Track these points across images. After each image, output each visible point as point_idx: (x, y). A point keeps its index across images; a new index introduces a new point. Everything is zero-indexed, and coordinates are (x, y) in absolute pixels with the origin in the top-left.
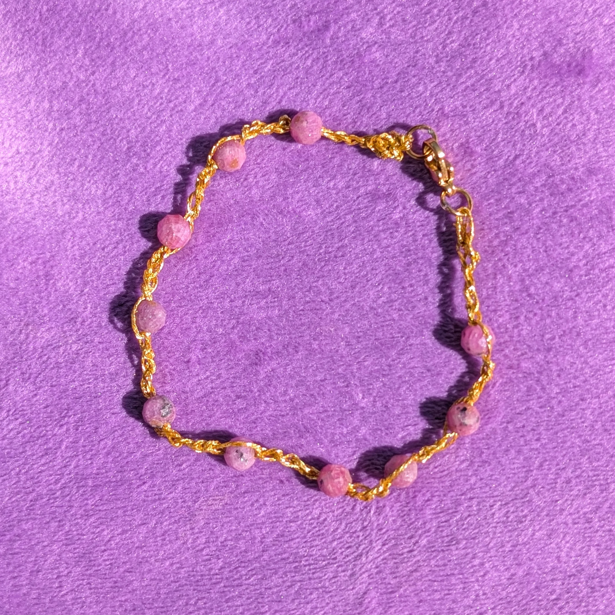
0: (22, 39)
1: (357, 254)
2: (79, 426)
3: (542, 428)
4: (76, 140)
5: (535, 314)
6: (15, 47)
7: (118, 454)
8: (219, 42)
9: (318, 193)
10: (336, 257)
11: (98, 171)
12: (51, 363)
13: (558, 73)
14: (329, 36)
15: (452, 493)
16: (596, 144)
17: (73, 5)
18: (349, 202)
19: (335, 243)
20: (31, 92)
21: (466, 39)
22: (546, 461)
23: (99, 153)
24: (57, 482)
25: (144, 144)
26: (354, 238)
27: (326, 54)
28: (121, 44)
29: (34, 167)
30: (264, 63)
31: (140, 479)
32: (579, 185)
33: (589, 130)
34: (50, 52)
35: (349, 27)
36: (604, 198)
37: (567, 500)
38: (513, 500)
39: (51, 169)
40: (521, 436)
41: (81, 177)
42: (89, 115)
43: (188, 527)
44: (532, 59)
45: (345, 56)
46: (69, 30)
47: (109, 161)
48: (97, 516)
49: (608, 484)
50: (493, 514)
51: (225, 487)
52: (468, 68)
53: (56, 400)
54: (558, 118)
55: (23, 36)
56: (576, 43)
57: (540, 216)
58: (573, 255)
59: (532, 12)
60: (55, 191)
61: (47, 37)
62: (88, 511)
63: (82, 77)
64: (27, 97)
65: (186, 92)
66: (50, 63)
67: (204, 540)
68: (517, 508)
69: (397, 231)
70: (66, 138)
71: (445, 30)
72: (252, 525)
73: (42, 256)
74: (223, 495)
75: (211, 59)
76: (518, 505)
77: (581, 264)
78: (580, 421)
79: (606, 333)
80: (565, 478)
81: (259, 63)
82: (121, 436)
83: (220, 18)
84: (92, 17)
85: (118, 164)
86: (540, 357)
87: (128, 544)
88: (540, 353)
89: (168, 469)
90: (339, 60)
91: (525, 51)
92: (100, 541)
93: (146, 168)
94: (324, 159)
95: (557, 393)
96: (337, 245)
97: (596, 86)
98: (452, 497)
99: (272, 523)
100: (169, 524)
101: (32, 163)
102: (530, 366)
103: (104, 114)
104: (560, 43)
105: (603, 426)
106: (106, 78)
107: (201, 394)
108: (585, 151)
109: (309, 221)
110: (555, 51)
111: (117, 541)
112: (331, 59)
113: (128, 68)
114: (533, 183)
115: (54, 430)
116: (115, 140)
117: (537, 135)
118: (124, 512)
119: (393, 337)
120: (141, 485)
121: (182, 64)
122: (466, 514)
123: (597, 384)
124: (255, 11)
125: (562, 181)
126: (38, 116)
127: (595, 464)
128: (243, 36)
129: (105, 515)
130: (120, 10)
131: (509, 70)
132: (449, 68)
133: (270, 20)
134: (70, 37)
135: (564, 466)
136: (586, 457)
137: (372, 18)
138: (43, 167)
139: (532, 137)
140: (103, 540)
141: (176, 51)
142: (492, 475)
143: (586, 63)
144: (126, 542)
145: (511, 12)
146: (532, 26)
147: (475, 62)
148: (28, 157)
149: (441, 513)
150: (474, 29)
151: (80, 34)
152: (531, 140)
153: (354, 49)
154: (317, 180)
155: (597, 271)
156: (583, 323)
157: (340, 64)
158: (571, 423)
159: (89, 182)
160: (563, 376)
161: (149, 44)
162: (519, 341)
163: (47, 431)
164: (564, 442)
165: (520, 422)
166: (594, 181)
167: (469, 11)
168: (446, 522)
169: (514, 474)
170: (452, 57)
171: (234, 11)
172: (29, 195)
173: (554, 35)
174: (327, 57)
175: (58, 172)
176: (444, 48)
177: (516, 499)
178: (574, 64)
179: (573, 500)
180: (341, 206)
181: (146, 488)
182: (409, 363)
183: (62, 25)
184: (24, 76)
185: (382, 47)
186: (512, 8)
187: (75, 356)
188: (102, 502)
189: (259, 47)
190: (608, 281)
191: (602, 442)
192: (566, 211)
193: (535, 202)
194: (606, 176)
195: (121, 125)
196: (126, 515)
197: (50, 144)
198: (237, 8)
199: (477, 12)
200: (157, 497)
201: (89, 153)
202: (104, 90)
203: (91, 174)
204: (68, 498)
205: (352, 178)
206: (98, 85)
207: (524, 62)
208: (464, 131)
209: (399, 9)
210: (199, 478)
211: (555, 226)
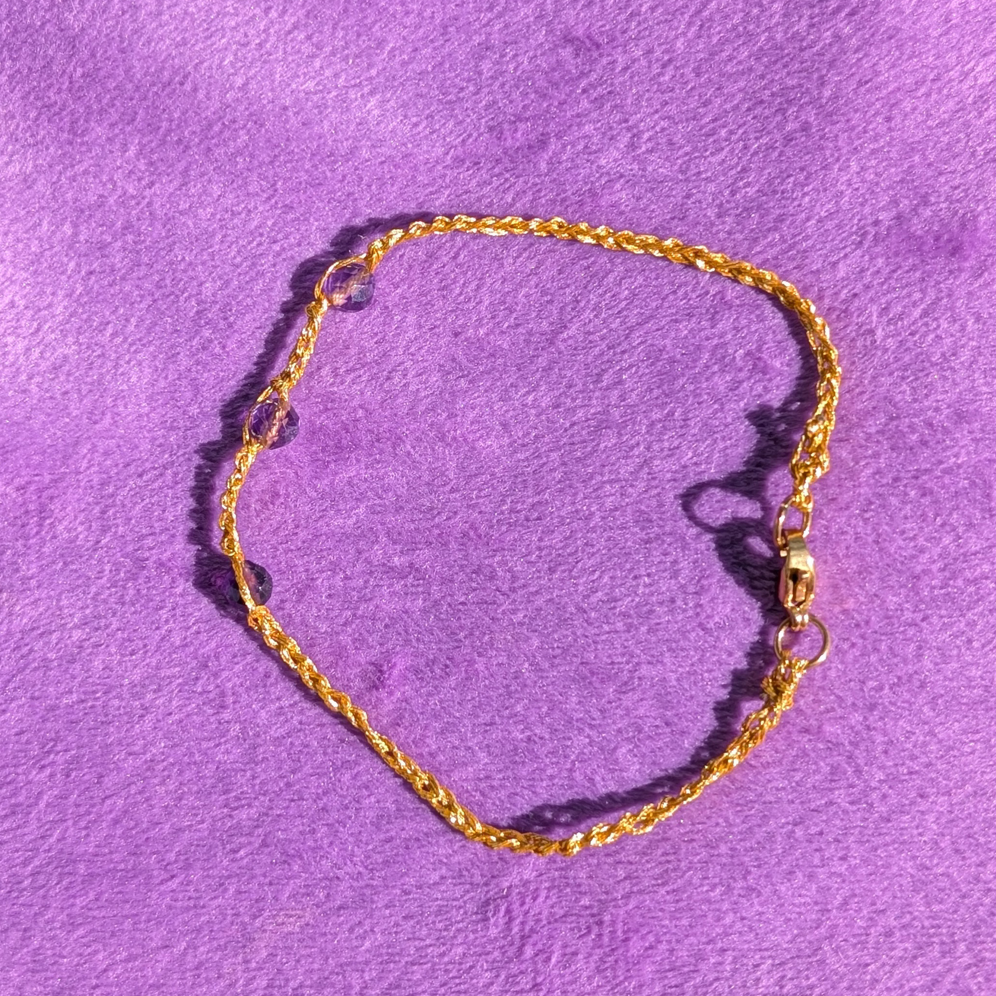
0: (37, 119)
1: (562, 518)
2: (72, 770)
3: (852, 839)
4: (112, 292)
5: (853, 645)
6: (25, 131)
7: (132, 823)
8: (365, 153)
9: (507, 411)
10: (527, 519)
11: (144, 345)
12: (34, 660)
13: (919, 249)
14: (546, 157)
15: (692, 939)
16: (974, 372)
17: (127, 72)
18: (556, 430)
19: (528, 497)
20: (43, 208)
21: (770, 182)
22: (855, 895)
23: (148, 316)
24: (25, 863)
25: (226, 308)
26: (561, 490)
27: (539, 186)
28: (201, 142)
29: (38, 330)
30: (436, 192)
31: (165, 869)
32: (940, 436)
33: (963, 346)
34: (82, 144)
35: (580, 147)
36: (980, 461)
37: (884, 965)
38: (792, 958)
39: (65, 336)
40: (816, 850)
41: (116, 352)
42: (138, 252)
43: (240, 958)
44: (876, 223)
45: (569, 193)
46: (116, 111)
47: (165, 331)
48: (88, 927)
49: (954, 942)
50: (758, 980)
51: (308, 895)
52: (769, 230)
53: (38, 723)
54: (913, 323)
55: (39, 114)
56: (951, 203)
57: (872, 481)
58: (922, 551)
59: (883, 147)
60: (69, 374)
61: (78, 119)
62: (75, 917)
63: (131, 191)
64: (37, 215)
65: (303, 228)
66: (80, 162)
67: (264, 983)
68: (800, 972)
69: (632, 486)
70: (96, 287)
71: (738, 164)
72: (348, 964)
73: (36, 478)
74: (303, 909)
75: (349, 178)
76: (801, 968)
77: (935, 567)
78: (915, 832)
79: (969, 687)
80: (883, 927)
81: (427, 191)
82: (140, 793)
83: (369, 112)
84: (157, 93)
85: (179, 337)
86: (856, 718)
87: (136, 979)
88: (856, 711)
89: (215, 855)
90: (559, 198)
91: (867, 210)
92: (91, 969)
93: (224, 347)
94: (522, 357)
95: (880, 781)
96: (530, 500)
97: (980, 275)
98: (691, 945)
99: (381, 963)
100: (208, 952)
101: (35, 324)
102: (839, 731)
103: (163, 253)
104: (925, 201)
105: (953, 843)
106: (171, 194)
107: (282, 731)
108: (954, 380)
109: (487, 455)
110: (917, 214)
111: (119, 972)
112: (545, 195)
113: (210, 181)
114: (863, 427)
115: (30, 773)
116: (177, 296)
117: (876, 348)
118: (135, 923)
119: (612, 663)
120: (167, 880)
121: (300, 183)
122: (711, 977)
123: (948, 771)
124: (427, 106)
125: (912, 428)
126: (52, 247)
127: (936, 908)
128: (404, 144)
129: (102, 925)
130: (204, 86)
131: (839, 238)
132: (740, 227)
133: (451, 124)
134: (116, 123)
135: (882, 908)
136: (922, 894)
137: (618, 134)
138: (53, 332)
139: (867, 352)
140: (94, 969)
141: (291, 161)
142: (761, 914)
143: (965, 237)
144: (133, 975)
145: (848, 144)
146: (880, 169)
147: (782, 221)
148: (29, 313)
149: (669, 970)
150: (784, 166)
151: (133, 120)
152: (865, 355)
153: (586, 183)
154: (506, 391)
155: (960, 582)
156: (931, 666)
157: (561, 205)
158: (901, 835)
159: (128, 362)
160: (892, 753)
161: (247, 146)
162: (822, 688)
163: (18, 774)
164: (888, 866)
165: (816, 825)
166: (965, 432)
167: (778, 136)
168: (676, 986)
169: (800, 914)
170: (746, 209)
171: (392, 103)
172: (24, 377)
173: (916, 187)
174: (539, 191)
175: (77, 342)
176: (733, 193)
177: (798, 957)
178: (946, 237)
179: (894, 965)
180: (543, 437)
181: (174, 887)
182: (636, 709)
183: (105, 101)
184: (35, 180)
185: (632, 183)
186: (849, 138)
187: (76, 651)
188: (99, 904)
189: (429, 165)
190: (979, 600)
191: (951, 871)
192: (916, 478)
193: (866, 457)
194: (985, 425)
195: (190, 273)
196: (138, 930)
197: (69, 296)
198: (397, 98)
199: (791, 140)
200: (192, 903)
201: (133, 316)
202: (166, 214)
203: (132, 349)
204: (42, 892)
205: (564, 392)
206: (157, 206)
207: (863, 227)
208: (756, 331)
209: (664, 124)
210: (265, 876)
211: (894, 501)
